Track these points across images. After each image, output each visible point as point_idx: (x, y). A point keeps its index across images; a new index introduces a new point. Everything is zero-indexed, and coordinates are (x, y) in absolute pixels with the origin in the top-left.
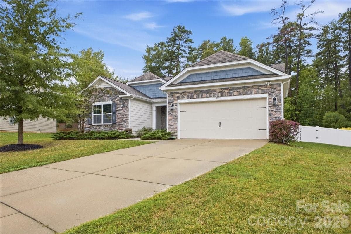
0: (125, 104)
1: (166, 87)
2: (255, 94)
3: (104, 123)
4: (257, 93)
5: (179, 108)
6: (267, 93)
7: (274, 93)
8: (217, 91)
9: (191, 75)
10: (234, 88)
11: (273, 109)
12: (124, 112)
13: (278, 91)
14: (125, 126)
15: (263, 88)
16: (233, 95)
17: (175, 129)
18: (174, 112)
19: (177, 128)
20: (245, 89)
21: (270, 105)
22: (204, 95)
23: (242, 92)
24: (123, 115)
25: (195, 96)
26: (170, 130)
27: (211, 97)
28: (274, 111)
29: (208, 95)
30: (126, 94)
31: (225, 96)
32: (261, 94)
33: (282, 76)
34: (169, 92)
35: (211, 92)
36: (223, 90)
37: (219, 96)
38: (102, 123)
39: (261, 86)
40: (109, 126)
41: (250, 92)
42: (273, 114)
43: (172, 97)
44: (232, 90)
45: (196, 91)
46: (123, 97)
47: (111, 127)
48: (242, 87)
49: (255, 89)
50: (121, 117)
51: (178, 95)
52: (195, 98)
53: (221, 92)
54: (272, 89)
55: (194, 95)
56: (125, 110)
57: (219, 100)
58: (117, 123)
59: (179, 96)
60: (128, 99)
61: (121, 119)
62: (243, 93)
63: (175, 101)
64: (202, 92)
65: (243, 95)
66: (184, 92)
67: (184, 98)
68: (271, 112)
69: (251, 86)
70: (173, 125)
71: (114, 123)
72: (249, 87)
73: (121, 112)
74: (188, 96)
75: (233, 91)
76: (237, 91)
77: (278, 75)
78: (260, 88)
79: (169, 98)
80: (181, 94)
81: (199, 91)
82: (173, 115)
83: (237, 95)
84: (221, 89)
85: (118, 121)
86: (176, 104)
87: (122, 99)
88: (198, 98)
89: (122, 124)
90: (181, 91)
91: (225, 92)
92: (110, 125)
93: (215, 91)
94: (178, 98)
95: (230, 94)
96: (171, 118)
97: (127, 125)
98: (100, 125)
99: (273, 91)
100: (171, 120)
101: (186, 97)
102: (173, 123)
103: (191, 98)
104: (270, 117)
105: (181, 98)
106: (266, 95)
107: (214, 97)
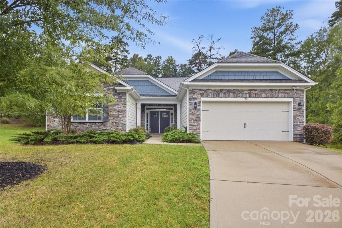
0: (122, 98)
1: (190, 82)
2: (281, 97)
3: (89, 120)
4: (284, 97)
5: (202, 107)
6: (292, 97)
7: (299, 98)
8: (245, 91)
9: (217, 72)
10: (262, 90)
11: (297, 113)
12: (119, 108)
13: (302, 97)
14: (121, 125)
15: (289, 92)
16: (261, 97)
17: (198, 130)
18: (196, 111)
19: (200, 128)
20: (272, 92)
21: (294, 109)
22: (231, 94)
23: (269, 94)
24: (118, 111)
25: (222, 95)
26: (192, 131)
27: (239, 97)
28: (298, 115)
29: (235, 95)
30: (126, 86)
31: (253, 97)
32: (287, 98)
33: (309, 82)
34: (191, 88)
35: (239, 92)
36: (252, 91)
37: (247, 96)
38: (87, 120)
39: (287, 90)
40: (97, 123)
41: (277, 95)
42: (297, 117)
43: (194, 94)
44: (259, 92)
45: (223, 89)
46: (119, 90)
47: (100, 125)
48: (270, 89)
49: (282, 92)
50: (116, 113)
51: (202, 92)
52: (221, 97)
53: (249, 93)
54: (297, 94)
55: (220, 94)
56: (121, 106)
57: (247, 100)
58: (110, 120)
59: (203, 94)
60: (126, 93)
61: (116, 116)
62: (270, 96)
63: (198, 99)
64: (229, 91)
65: (271, 97)
66: (208, 90)
67: (209, 96)
68: (296, 116)
69: (278, 90)
70: (195, 125)
71: (106, 120)
72: (276, 90)
73: (115, 107)
74: (213, 94)
75: (261, 93)
76: (265, 93)
77: (306, 82)
78: (286, 92)
79: (191, 95)
80: (205, 92)
81: (226, 89)
82: (196, 114)
83: (265, 97)
84: (250, 90)
85: (111, 118)
86: (199, 102)
87: (118, 92)
88: (224, 97)
89: (117, 121)
90: (205, 88)
91: (254, 93)
92: (99, 123)
93: (243, 91)
94: (202, 96)
95: (258, 96)
96: (194, 117)
97: (124, 123)
98: (84, 123)
99: (297, 96)
100: (193, 119)
101: (211, 95)
102: (195, 123)
103: (217, 97)
104: (295, 120)
105: (205, 95)
106: (291, 100)
107: (242, 97)
